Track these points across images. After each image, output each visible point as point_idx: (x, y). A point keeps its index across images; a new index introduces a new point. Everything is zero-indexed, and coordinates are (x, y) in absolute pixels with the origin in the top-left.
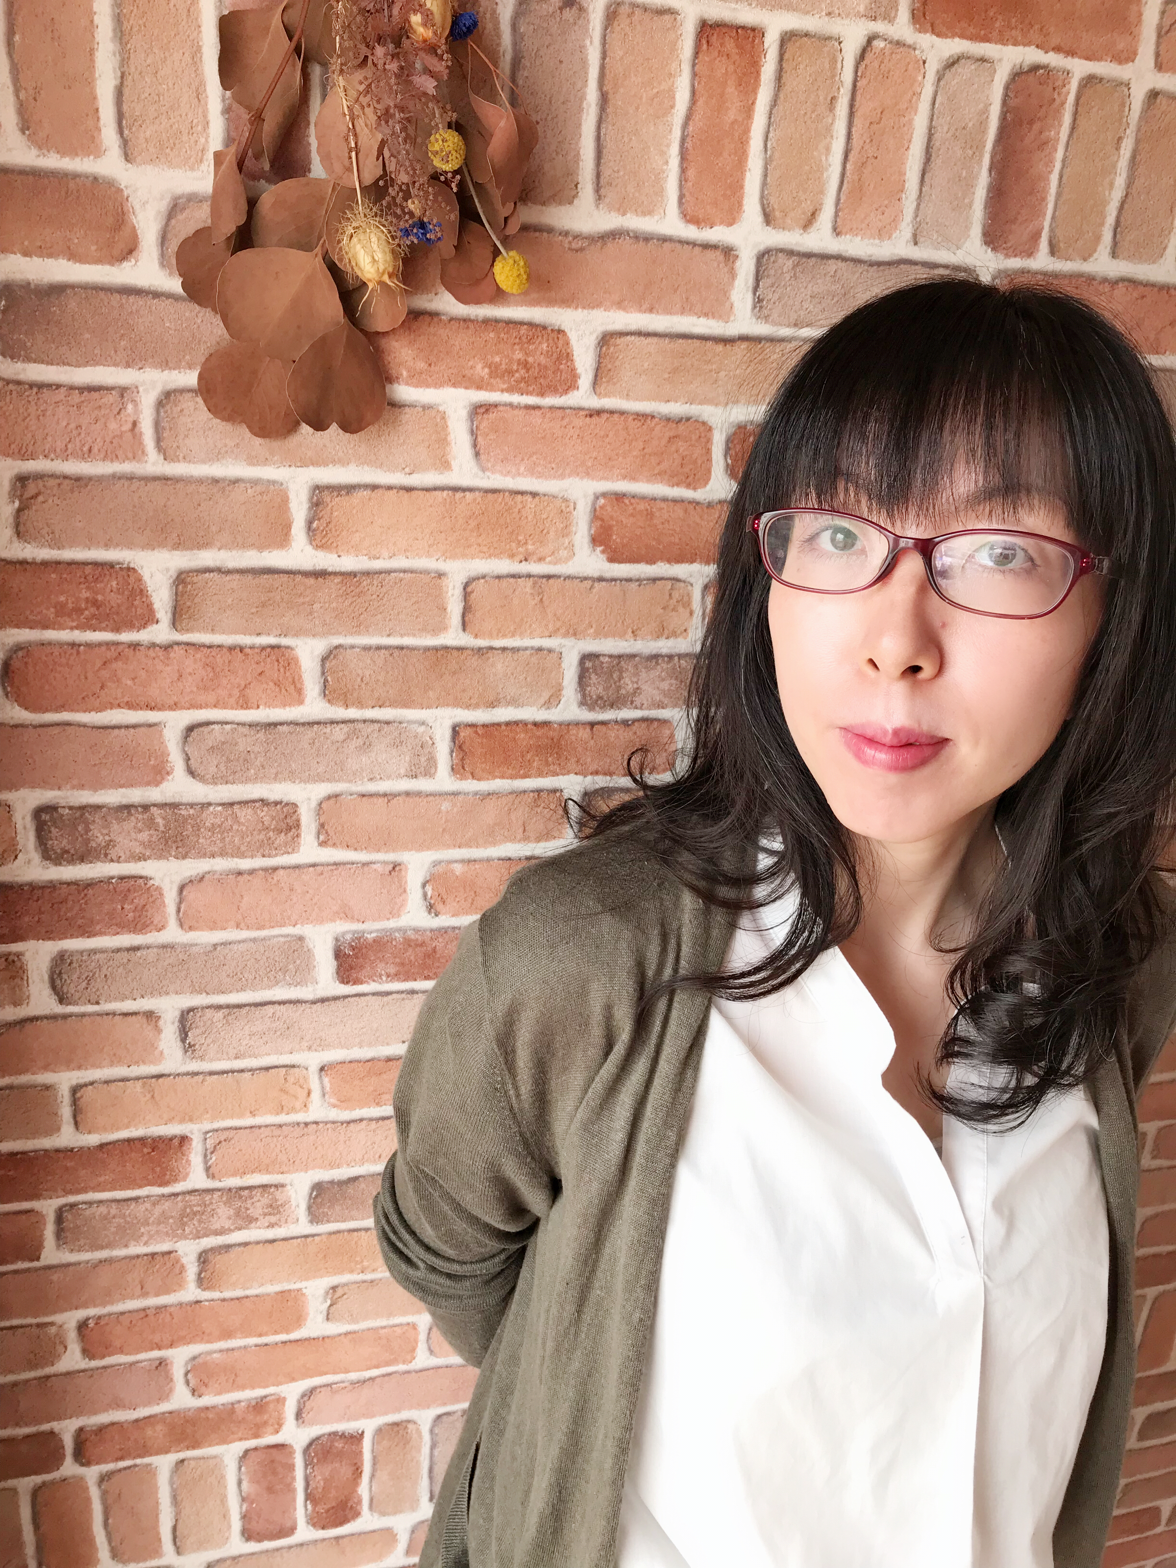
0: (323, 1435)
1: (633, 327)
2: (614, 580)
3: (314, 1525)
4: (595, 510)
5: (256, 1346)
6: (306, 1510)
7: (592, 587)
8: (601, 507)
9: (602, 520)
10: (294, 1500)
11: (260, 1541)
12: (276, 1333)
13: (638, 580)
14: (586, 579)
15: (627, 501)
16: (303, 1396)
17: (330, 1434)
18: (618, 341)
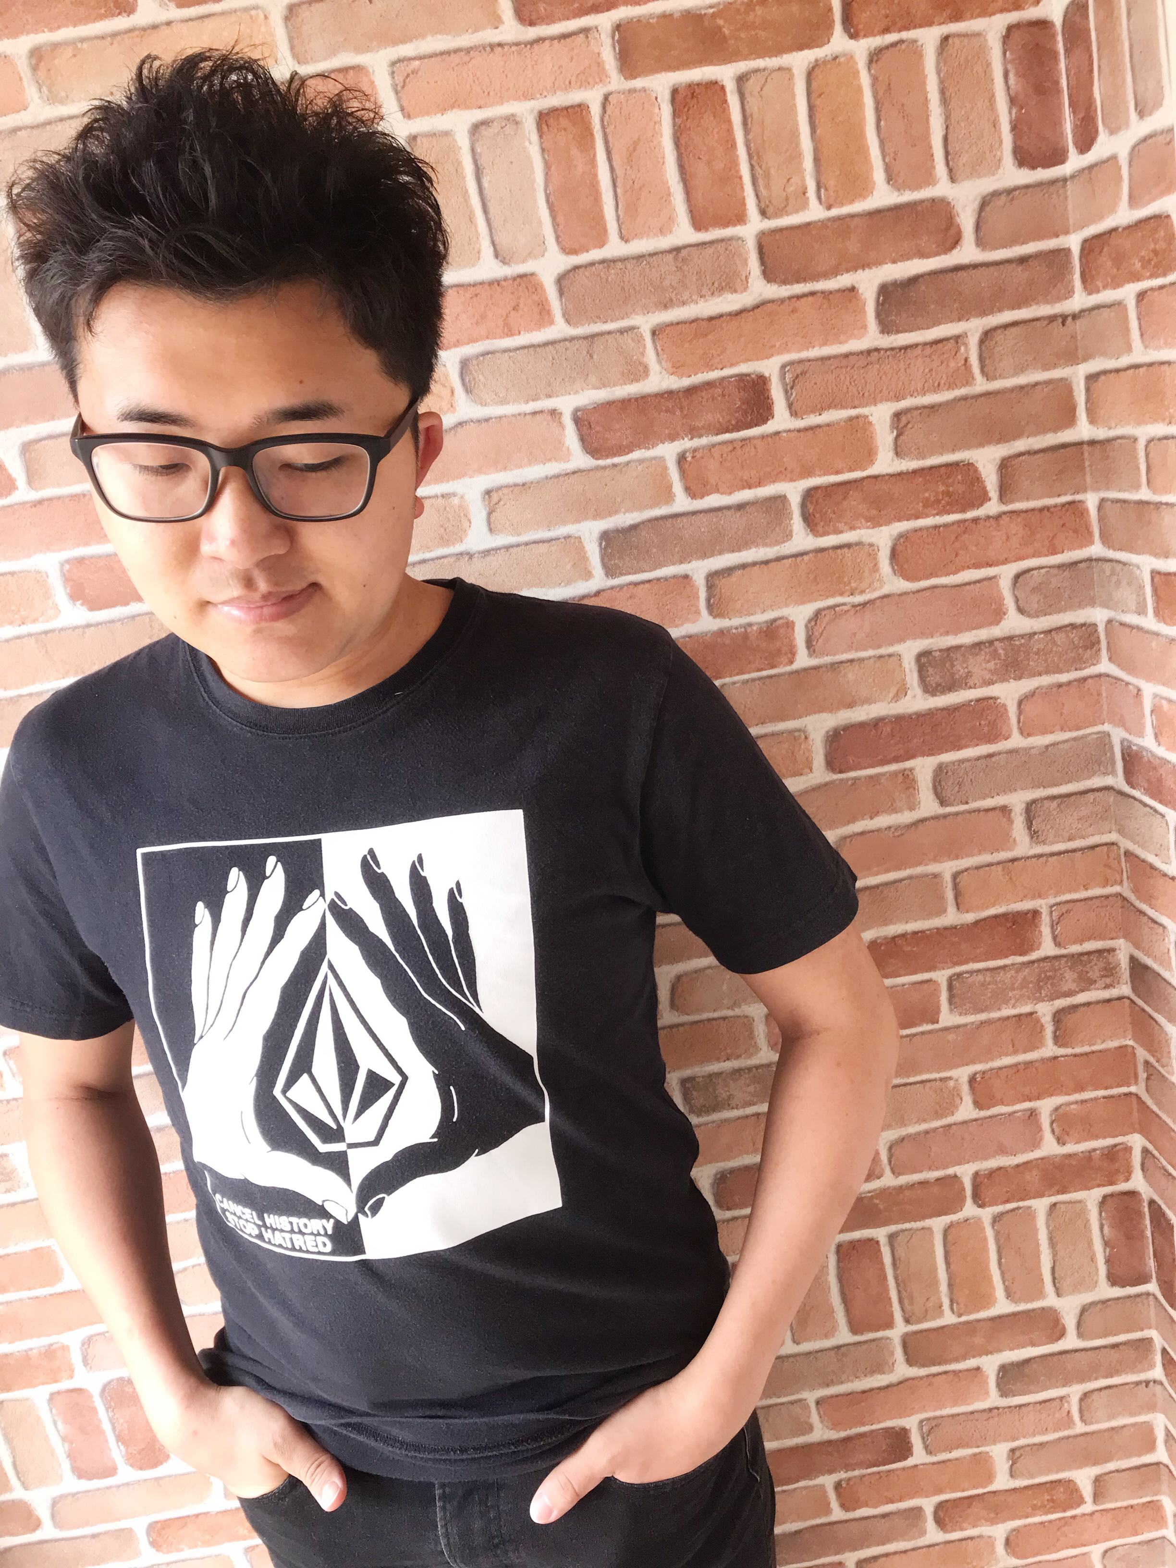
0: (112, 1380)
1: (44, 434)
2: (97, 624)
3: (132, 1465)
4: (64, 574)
5: (30, 1298)
6: (121, 1451)
7: (84, 633)
8: (68, 571)
9: (74, 580)
10: (107, 1441)
11: (90, 1479)
12: (42, 1286)
13: (119, 620)
14: (76, 628)
15: (87, 562)
16: (83, 1344)
17: (118, 1380)
18: (36, 446)
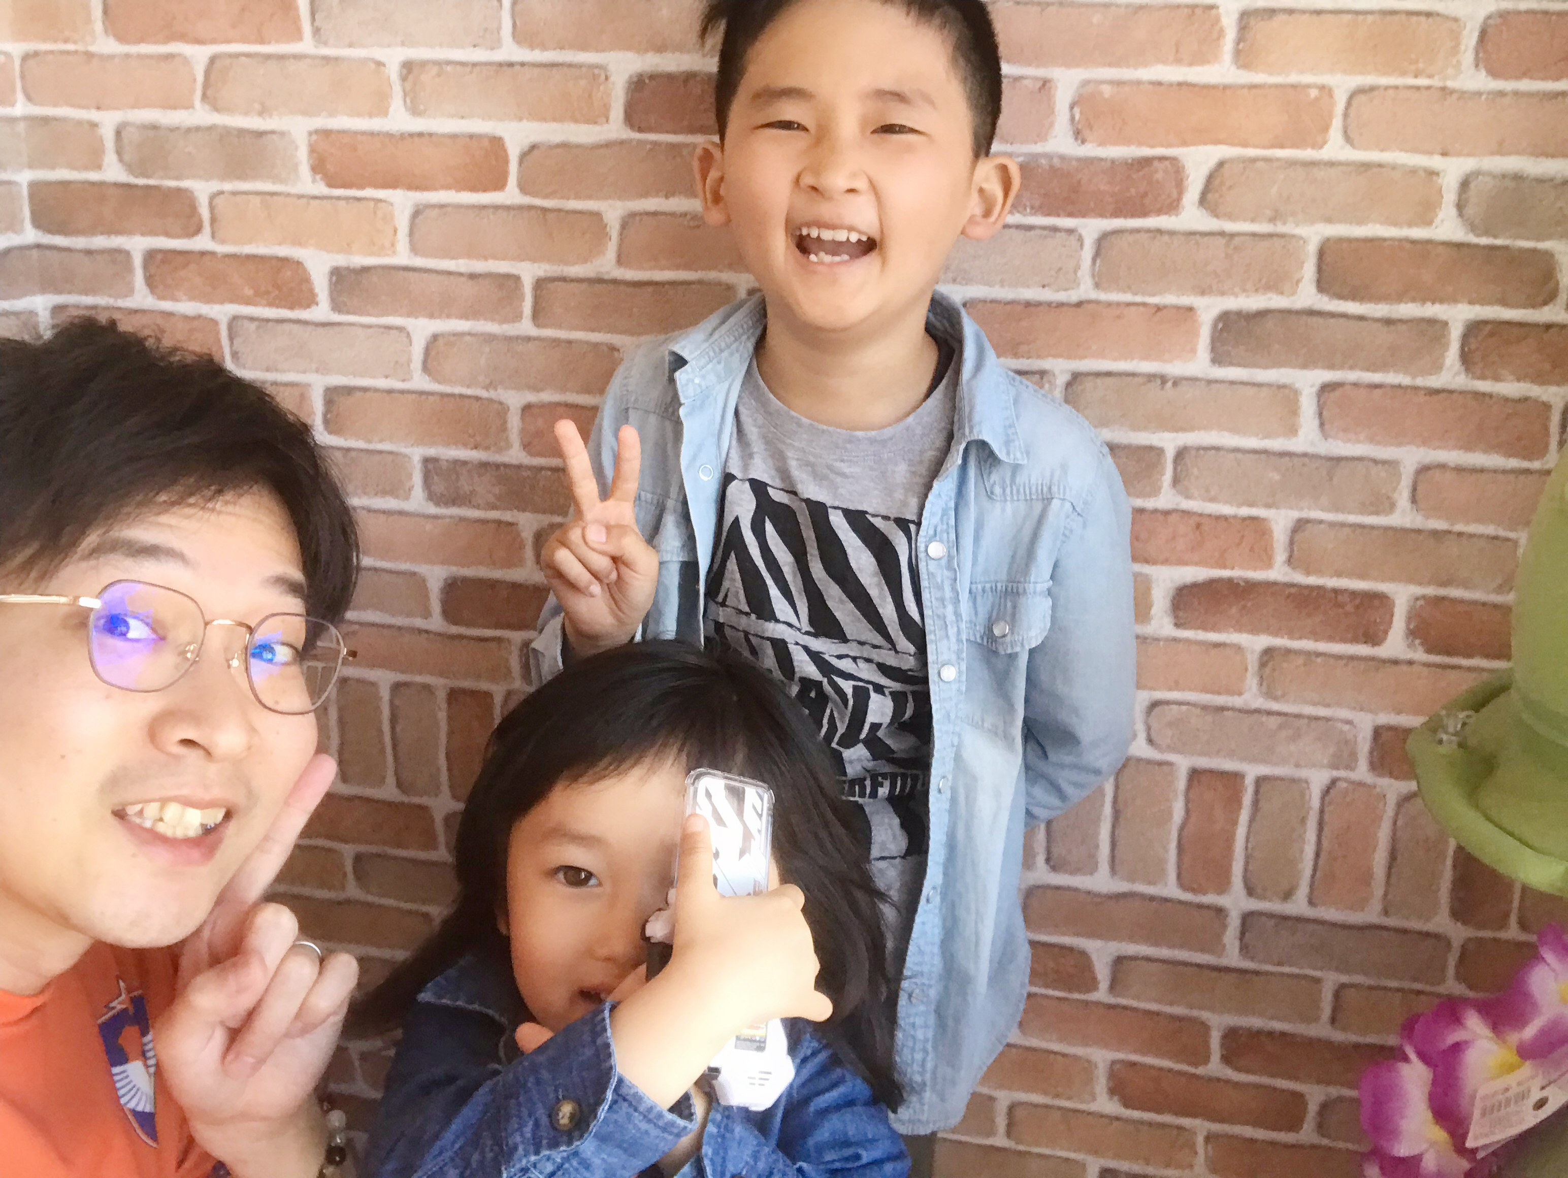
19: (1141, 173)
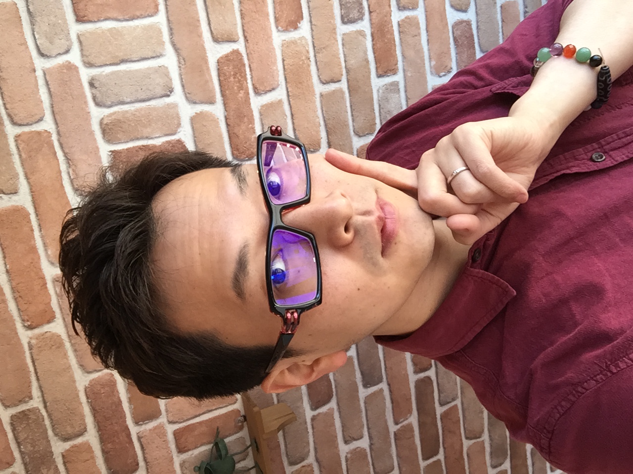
19: (459, 40)
